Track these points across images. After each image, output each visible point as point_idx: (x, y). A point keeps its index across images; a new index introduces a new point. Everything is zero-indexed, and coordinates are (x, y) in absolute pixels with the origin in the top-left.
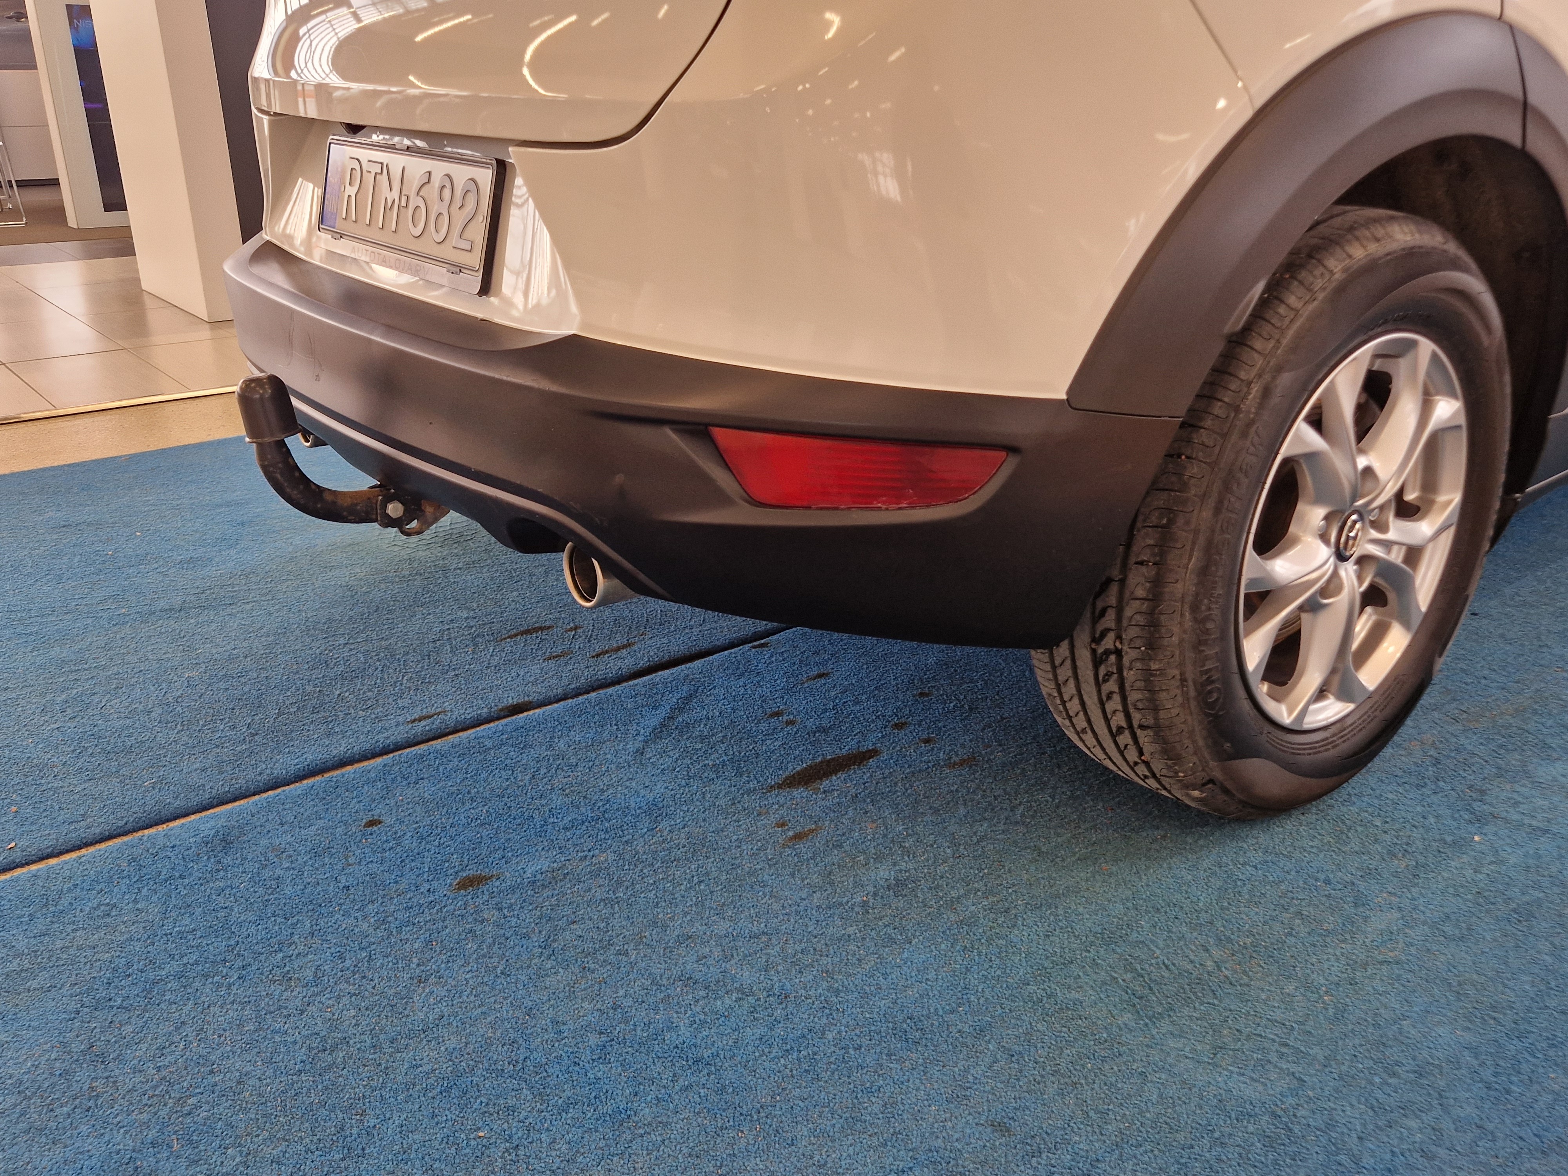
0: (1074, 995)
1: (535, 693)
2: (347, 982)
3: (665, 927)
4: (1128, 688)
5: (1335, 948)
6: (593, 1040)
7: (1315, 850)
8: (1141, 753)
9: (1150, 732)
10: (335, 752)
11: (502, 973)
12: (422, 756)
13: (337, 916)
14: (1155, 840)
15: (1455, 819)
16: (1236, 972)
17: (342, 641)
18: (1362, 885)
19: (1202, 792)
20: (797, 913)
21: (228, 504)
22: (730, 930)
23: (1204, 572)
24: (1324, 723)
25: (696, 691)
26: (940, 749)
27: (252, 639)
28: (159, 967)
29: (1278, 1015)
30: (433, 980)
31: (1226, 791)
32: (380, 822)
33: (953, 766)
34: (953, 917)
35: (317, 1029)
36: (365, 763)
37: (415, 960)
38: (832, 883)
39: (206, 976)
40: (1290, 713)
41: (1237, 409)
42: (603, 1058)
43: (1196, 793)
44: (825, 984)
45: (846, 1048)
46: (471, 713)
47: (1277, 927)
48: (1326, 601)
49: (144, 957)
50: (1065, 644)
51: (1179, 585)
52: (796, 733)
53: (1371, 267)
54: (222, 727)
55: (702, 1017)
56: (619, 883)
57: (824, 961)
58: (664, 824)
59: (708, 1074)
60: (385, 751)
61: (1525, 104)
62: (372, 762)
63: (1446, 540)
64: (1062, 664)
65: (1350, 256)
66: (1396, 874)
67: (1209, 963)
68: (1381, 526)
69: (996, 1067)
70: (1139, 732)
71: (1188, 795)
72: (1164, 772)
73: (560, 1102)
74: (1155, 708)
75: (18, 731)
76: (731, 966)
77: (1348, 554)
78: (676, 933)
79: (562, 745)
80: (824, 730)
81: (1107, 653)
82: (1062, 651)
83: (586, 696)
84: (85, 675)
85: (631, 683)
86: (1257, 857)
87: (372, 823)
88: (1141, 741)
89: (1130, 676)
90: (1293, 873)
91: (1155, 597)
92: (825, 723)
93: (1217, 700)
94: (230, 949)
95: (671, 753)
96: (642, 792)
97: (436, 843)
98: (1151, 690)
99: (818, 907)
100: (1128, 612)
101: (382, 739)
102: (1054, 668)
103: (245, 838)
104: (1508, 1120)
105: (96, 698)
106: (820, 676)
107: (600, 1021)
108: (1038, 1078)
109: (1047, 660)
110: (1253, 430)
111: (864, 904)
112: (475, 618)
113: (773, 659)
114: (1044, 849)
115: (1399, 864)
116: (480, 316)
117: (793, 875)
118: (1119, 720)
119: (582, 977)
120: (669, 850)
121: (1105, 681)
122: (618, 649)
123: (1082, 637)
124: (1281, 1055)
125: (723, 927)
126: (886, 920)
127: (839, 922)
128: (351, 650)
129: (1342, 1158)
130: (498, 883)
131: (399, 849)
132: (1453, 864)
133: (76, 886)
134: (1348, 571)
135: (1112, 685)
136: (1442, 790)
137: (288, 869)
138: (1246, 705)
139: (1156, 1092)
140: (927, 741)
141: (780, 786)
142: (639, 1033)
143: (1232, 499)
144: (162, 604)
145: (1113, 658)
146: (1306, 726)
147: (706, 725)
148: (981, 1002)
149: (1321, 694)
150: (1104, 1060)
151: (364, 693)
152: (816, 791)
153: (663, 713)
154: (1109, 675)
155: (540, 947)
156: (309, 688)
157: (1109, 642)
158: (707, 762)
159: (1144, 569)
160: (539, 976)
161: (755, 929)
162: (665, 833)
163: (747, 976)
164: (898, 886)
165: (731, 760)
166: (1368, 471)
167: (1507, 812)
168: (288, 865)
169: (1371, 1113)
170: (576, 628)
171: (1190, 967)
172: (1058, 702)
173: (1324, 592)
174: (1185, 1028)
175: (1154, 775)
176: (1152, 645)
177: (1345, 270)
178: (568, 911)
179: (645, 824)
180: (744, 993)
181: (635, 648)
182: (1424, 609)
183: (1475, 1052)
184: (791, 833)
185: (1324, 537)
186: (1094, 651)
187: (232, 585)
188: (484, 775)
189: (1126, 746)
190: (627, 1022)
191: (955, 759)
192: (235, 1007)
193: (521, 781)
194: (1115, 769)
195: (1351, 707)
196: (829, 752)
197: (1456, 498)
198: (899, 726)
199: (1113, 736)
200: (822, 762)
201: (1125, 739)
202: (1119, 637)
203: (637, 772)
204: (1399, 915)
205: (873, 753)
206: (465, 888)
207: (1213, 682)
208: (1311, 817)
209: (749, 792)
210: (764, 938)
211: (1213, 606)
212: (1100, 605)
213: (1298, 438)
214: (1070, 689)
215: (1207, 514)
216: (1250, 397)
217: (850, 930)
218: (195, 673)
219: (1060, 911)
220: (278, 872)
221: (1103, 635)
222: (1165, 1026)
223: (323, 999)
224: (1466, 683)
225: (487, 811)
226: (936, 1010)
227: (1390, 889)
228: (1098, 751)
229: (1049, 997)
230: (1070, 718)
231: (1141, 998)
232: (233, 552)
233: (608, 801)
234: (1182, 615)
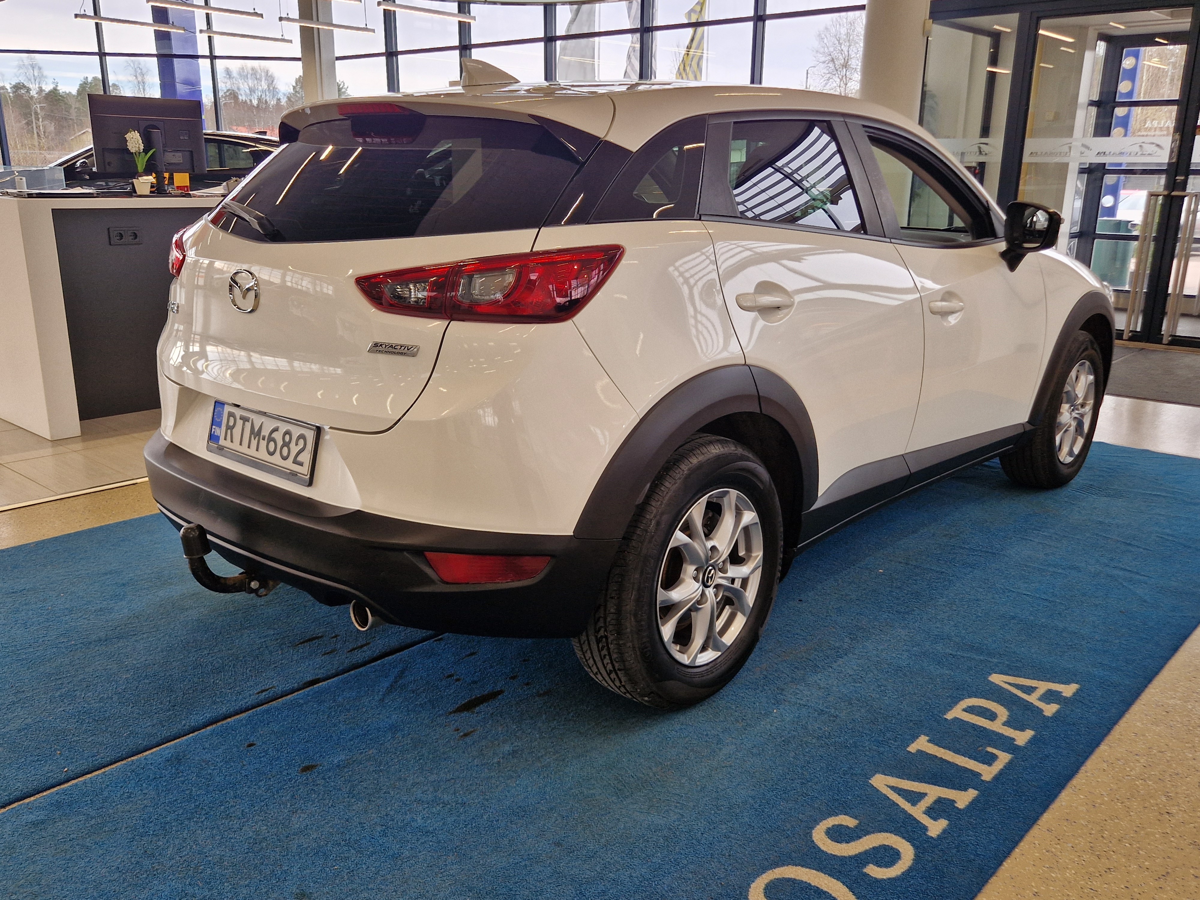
0: (592, 791)
1: (321, 673)
2: (259, 816)
3: (405, 780)
4: (612, 653)
5: (705, 763)
6: (379, 829)
7: (704, 722)
8: (621, 682)
9: (623, 672)
10: (221, 712)
11: (332, 806)
12: (268, 710)
13: (245, 789)
14: (633, 723)
15: (767, 703)
16: (662, 776)
17: (206, 652)
18: (721, 735)
19: (649, 698)
20: (467, 769)
21: (111, 573)
22: (436, 779)
23: (638, 600)
24: (706, 662)
25: (407, 667)
26: (534, 688)
27: (154, 654)
28: (165, 817)
29: (678, 792)
30: (299, 811)
31: (660, 697)
32: (255, 744)
33: (539, 695)
34: (539, 765)
35: (250, 836)
36: (238, 717)
37: (289, 804)
38: (482, 755)
39: (189, 819)
40: (688, 658)
41: (647, 531)
42: (385, 835)
43: (646, 699)
44: (482, 797)
45: (492, 821)
46: (288, 687)
47: (682, 756)
48: (700, 607)
49: (156, 813)
50: (584, 634)
51: (628, 607)
52: (461, 685)
53: (700, 466)
54: (155, 703)
55: (427, 815)
56: (381, 763)
57: (481, 787)
58: (399, 734)
59: (433, 837)
60: (247, 710)
61: (759, 397)
62: (241, 715)
63: (758, 573)
64: (584, 643)
65: (691, 463)
66: (737, 730)
67: (651, 774)
68: (723, 570)
69: (557, 822)
70: (618, 672)
71: (643, 700)
72: (632, 690)
73: (368, 853)
74: (623, 661)
75: (42, 713)
76: (439, 794)
77: (709, 584)
78: (411, 782)
79: (340, 699)
80: (475, 682)
81: (602, 637)
82: (584, 638)
83: (348, 674)
84: (66, 681)
85: (373, 664)
86: (677, 727)
87: (250, 745)
88: (620, 675)
89: (612, 647)
90: (692, 733)
91: (619, 612)
92: (476, 679)
93: (649, 655)
94: (197, 807)
95: (398, 700)
96: (386, 720)
97: (286, 752)
98: (621, 653)
99: (477, 765)
100: (609, 619)
101: (242, 704)
102: (581, 645)
103: (187, 757)
104: (760, 822)
105: (78, 693)
106: (472, 654)
107: (381, 821)
108: (574, 825)
109: (577, 641)
110: (654, 539)
111: (499, 763)
112: (278, 634)
113: (446, 646)
114: (582, 731)
115: (739, 725)
116: (308, 496)
117: (464, 752)
118: (610, 667)
119: (370, 804)
120: (403, 746)
121: (602, 650)
122: (362, 647)
123: (591, 632)
124: (676, 807)
125: (432, 778)
126: (508, 769)
127: (486, 770)
128: (212, 657)
129: (694, 841)
130: (321, 767)
131: (268, 756)
132: (762, 723)
133: (108, 785)
134: (710, 592)
135: (604, 652)
136: (765, 690)
137: (214, 770)
138: (666, 657)
139: (623, 825)
140: (527, 684)
141: (455, 712)
142: (399, 824)
143: (647, 569)
144: (94, 637)
145: (604, 639)
146: (697, 664)
147: (414, 684)
148: (551, 797)
149: (704, 649)
150: (602, 815)
151: (227, 680)
152: (473, 713)
153: (392, 678)
154: (603, 647)
155: (347, 793)
156: (196, 680)
157: (602, 633)
158: (417, 703)
159: (613, 600)
160: (349, 806)
161: (448, 777)
162: (400, 738)
163: (446, 797)
164: (514, 753)
165: (429, 701)
166: (713, 548)
167: (791, 698)
168: (213, 767)
169: (708, 824)
170: (336, 636)
171: (643, 776)
172: (584, 660)
173: (699, 602)
174: (638, 800)
175: (628, 692)
176: (619, 633)
177: (689, 470)
178: (358, 777)
179: (389, 736)
180: (445, 804)
181: (371, 645)
182: (751, 606)
183: (753, 798)
184: (462, 734)
185: (696, 579)
186: (596, 637)
187: (131, 623)
188: (303, 718)
189: (614, 679)
190: (393, 820)
191: (541, 692)
192: (208, 830)
193: (323, 719)
194: (612, 689)
195: (720, 653)
196: (477, 693)
197: (761, 554)
198: (513, 678)
199: (609, 675)
200: (475, 699)
201: (613, 676)
202: (606, 630)
203: (382, 710)
204: (735, 747)
205: (501, 692)
206: (305, 771)
207: (646, 648)
208: (704, 707)
209: (440, 716)
210: (453, 781)
211: (643, 615)
212: (597, 616)
213: (676, 539)
214: (588, 655)
215: (637, 576)
216: (652, 526)
217: (492, 774)
218: (128, 676)
219: (588, 758)
220: (209, 771)
221: (599, 630)
222: (629, 800)
223: (250, 823)
224: (788, 638)
225: (308, 735)
226: (531, 803)
227: (733, 736)
228: (604, 682)
229: (581, 793)
230: (590, 668)
231: (620, 790)
232: (124, 603)
233: (369, 725)
234: (630, 619)
